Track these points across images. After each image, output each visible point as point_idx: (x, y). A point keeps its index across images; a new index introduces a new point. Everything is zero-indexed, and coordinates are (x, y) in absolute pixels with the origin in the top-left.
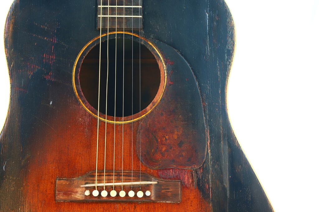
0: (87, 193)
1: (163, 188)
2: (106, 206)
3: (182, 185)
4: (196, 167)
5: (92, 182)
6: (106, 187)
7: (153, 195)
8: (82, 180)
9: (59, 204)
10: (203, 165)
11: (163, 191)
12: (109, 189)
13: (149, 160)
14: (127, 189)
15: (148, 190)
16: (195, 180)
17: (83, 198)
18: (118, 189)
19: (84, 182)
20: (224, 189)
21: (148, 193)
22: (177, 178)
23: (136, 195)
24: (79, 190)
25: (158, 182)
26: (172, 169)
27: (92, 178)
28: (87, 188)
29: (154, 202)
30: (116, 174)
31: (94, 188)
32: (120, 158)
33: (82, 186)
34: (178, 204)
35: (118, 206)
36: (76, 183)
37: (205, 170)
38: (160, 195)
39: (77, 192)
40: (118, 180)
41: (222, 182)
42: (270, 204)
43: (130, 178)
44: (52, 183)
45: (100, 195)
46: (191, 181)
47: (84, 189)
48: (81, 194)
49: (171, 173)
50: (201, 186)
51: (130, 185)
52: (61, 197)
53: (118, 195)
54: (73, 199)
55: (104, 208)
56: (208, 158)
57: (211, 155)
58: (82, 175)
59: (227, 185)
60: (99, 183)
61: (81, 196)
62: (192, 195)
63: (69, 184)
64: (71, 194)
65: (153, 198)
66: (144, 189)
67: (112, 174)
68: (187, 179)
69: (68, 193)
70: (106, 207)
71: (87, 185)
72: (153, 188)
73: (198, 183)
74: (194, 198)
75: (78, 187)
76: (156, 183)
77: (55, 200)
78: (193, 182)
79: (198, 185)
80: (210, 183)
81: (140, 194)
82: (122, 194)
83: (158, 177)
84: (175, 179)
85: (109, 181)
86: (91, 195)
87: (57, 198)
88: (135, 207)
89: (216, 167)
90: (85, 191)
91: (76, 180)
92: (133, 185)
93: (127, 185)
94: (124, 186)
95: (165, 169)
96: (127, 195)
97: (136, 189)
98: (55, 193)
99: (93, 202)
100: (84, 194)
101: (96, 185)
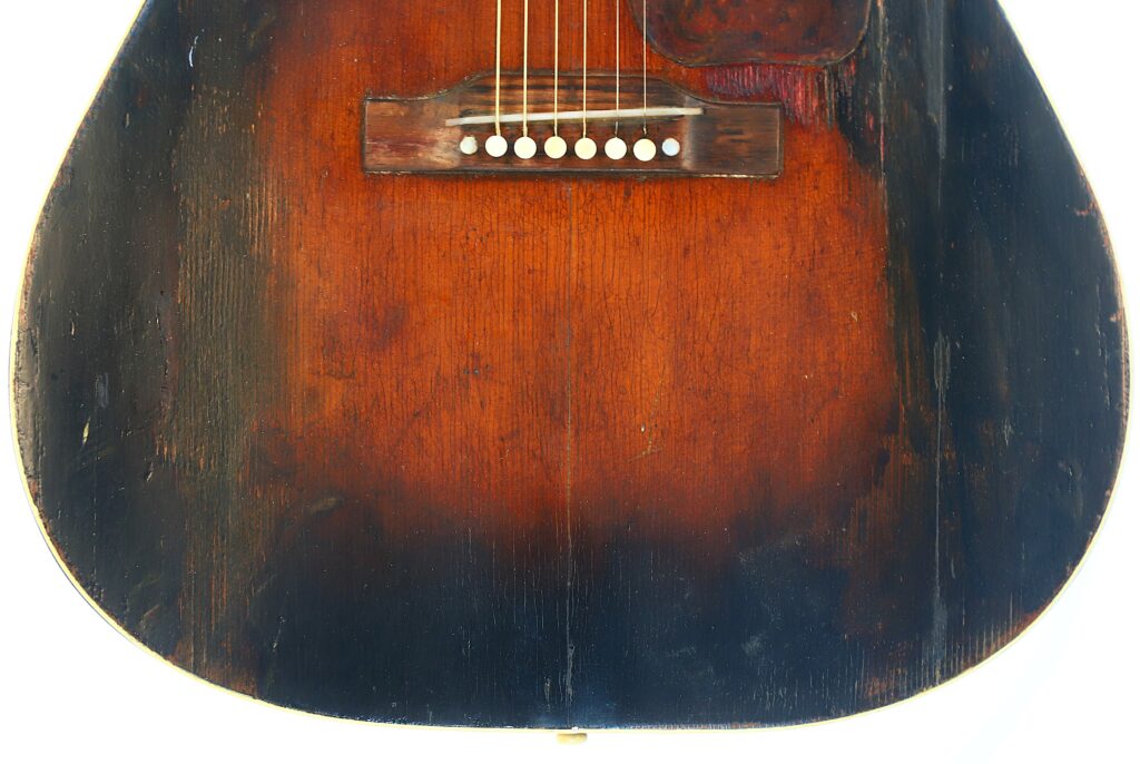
0: (468, 146)
1: (720, 128)
2: (531, 190)
3: (784, 117)
4: (836, 57)
5: (482, 108)
6: (531, 125)
7: (687, 151)
8: (451, 102)
9: (375, 183)
10: (859, 49)
11: (721, 140)
12: (540, 133)
13: (673, 32)
14: (601, 133)
15: (673, 134)
16: (831, 98)
17: (456, 164)
18: (570, 132)
19: (456, 110)
20: (929, 129)
21: (671, 147)
22: (770, 95)
23: (630, 154)
24: (442, 136)
25: (705, 110)
26: (752, 64)
27: (483, 97)
28: (467, 130)
29: (690, 177)
30: (564, 82)
31: (490, 130)
32: (576, 26)
33: (450, 122)
34: (773, 183)
35: (570, 189)
36: (429, 111)
37: (865, 66)
38: (711, 151)
39: (433, 143)
40: (571, 103)
41: (921, 107)
42: (1084, 177)
43: (608, 95)
44: (351, 112)
45: (510, 151)
46: (815, 104)
47: (458, 132)
48: (447, 150)
49: (750, 80)
50: (849, 122)
51: (612, 120)
52: (383, 159)
53: (571, 152)
54: (424, 165)
55: (523, 196)
56: (876, 26)
57: (888, 15)
58: (449, 87)
59: (938, 115)
60: (506, 112)
61: (450, 154)
62: (819, 151)
63: (406, 116)
64: (414, 149)
65: (687, 164)
66: (658, 130)
67: (548, 81)
68: (802, 98)
69: (405, 144)
70: (530, 192)
71: (468, 120)
72: (687, 129)
73: (839, 109)
74: (827, 162)
75: (439, 124)
76: (697, 111)
77: (364, 169)
78: (822, 107)
79: (841, 116)
80: (882, 111)
81: (645, 150)
82: (586, 149)
83: (703, 92)
84: (761, 98)
85: (540, 105)
86: (481, 151)
87: (370, 161)
88: (628, 194)
89: (904, 54)
90: (461, 139)
91: (429, 102)
92: (621, 120)
93: (601, 120)
94: (590, 123)
95: (731, 66)
96: (601, 152)
97: (630, 133)
98: (362, 145)
99: (487, 177)
100: (457, 150)
101: (498, 118)
